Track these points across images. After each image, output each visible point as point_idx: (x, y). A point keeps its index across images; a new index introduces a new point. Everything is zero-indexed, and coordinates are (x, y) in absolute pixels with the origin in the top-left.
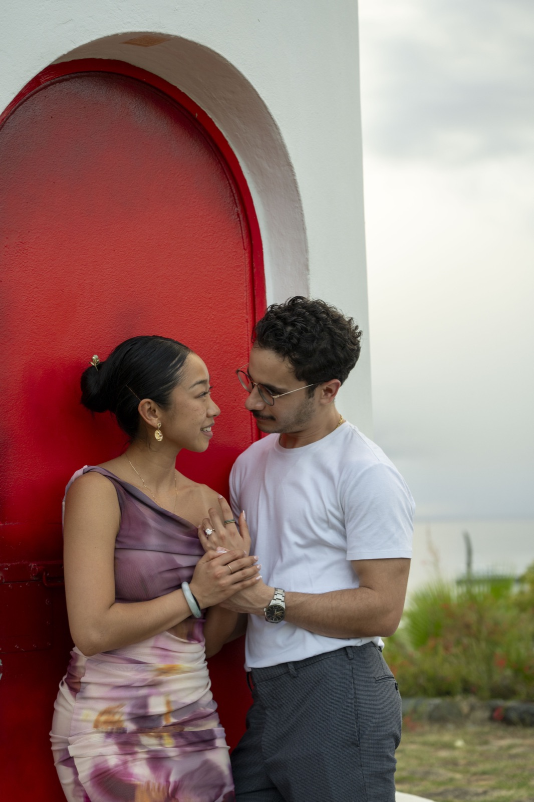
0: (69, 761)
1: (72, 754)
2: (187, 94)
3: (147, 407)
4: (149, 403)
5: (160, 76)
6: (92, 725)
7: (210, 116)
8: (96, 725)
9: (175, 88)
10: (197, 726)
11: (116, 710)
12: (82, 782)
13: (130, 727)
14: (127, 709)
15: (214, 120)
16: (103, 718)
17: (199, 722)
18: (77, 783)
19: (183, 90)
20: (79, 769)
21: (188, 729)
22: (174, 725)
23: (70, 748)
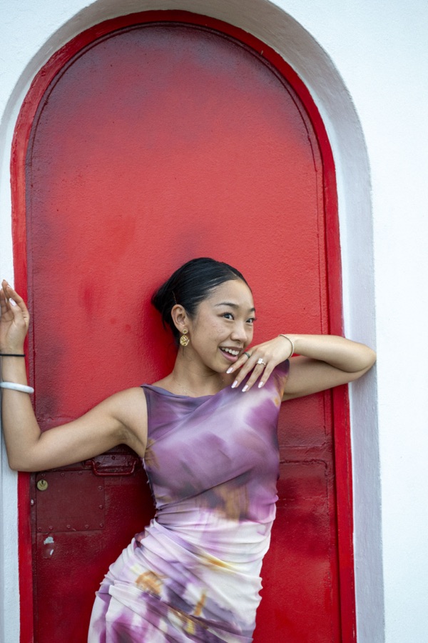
0: (107, 597)
1: (110, 592)
2: (252, 34)
3: (178, 312)
4: (181, 310)
5: (223, 20)
6: (136, 578)
7: (278, 52)
8: (139, 581)
9: (240, 29)
10: (221, 634)
11: (159, 577)
12: (107, 620)
13: (164, 597)
14: (168, 582)
15: (281, 55)
16: (147, 578)
17: (224, 632)
18: (103, 618)
19: (247, 31)
20: (110, 607)
21: (211, 630)
22: (200, 619)
23: (111, 586)
